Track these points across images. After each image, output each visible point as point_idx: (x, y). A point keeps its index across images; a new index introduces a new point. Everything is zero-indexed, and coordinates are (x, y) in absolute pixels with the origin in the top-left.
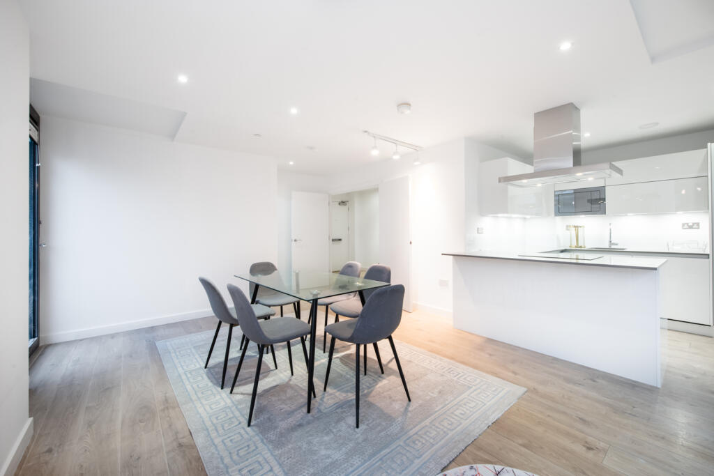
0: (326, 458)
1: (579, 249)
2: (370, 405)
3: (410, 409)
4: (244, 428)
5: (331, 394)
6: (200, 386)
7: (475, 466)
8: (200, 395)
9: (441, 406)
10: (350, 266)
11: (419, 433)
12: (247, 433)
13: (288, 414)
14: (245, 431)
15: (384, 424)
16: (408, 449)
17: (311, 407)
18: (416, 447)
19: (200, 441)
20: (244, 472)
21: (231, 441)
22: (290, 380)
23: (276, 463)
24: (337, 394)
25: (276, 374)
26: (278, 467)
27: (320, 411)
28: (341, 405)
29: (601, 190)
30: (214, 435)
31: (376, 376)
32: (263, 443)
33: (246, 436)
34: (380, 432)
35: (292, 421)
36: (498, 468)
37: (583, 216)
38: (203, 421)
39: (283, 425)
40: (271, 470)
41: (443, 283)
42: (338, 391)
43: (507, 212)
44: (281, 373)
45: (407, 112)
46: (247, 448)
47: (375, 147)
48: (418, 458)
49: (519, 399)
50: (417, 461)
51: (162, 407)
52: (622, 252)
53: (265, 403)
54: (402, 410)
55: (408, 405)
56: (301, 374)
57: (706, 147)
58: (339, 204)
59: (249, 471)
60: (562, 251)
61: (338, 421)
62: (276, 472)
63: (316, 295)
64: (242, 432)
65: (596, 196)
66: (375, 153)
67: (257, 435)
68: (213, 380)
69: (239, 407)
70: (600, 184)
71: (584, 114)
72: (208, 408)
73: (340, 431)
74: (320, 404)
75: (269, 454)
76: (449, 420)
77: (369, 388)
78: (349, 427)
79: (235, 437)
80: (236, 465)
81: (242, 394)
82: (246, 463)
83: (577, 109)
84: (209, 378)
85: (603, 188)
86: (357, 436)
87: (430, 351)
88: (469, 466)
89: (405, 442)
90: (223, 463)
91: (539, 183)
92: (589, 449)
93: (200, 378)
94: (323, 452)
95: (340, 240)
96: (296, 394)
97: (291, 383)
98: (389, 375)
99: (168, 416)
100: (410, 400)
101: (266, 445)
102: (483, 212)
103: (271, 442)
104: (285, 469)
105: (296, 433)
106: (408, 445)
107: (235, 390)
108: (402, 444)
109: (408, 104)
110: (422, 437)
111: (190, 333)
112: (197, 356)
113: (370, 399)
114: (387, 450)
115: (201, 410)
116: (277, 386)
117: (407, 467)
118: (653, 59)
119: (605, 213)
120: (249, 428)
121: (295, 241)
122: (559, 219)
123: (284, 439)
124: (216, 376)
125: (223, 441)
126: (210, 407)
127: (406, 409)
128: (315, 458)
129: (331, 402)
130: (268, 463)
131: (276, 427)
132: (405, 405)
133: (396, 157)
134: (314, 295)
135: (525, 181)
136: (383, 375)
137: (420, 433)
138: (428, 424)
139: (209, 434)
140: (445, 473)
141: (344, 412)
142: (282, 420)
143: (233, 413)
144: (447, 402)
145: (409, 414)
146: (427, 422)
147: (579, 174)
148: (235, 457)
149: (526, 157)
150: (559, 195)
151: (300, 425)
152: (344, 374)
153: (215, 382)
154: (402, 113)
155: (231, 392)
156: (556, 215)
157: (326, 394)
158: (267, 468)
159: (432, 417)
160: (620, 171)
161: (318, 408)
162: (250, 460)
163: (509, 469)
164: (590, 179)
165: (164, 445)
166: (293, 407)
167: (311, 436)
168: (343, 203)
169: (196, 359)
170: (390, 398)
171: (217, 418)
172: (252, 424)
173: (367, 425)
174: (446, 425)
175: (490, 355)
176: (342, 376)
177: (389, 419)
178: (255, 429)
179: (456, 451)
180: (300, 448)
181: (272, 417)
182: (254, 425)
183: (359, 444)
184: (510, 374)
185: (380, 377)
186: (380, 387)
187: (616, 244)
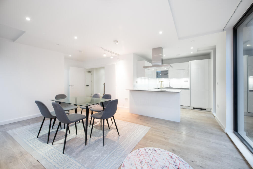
0: (95, 157)
1: (162, 88)
2: (107, 139)
3: (120, 138)
4: (61, 155)
5: (93, 138)
6: (37, 144)
7: (139, 149)
8: (38, 147)
10: (96, 95)
12: (63, 156)
13: (78, 147)
14: (62, 156)
15: (112, 143)
16: (120, 149)
17: (87, 143)
18: (123, 148)
19: (43, 163)
20: (65, 168)
21: (57, 160)
22: (76, 136)
23: (77, 162)
24: (95, 138)
25: (70, 135)
26: (78, 163)
27: (90, 144)
28: (97, 141)
29: (167, 71)
30: (49, 159)
32: (71, 158)
33: (63, 157)
34: (111, 146)
35: (80, 149)
36: (145, 148)
37: (163, 78)
38: (42, 156)
39: (77, 151)
40: (76, 165)
41: (126, 99)
42: (95, 137)
43: (144, 77)
44: (72, 134)
45: (117, 44)
46: (64, 161)
47: (105, 54)
48: (124, 150)
49: (149, 130)
50: (123, 151)
51: (20, 155)
52: (172, 88)
53: (68, 145)
54: (117, 139)
55: (119, 137)
56: (80, 134)
57: (189, 62)
58: (88, 72)
59: (67, 167)
60: (158, 88)
61: (97, 146)
62: (78, 165)
63: (88, 104)
64: (61, 156)
65: (166, 73)
66: (105, 55)
67: (68, 156)
68: (43, 141)
69: (57, 148)
70: (167, 70)
71: (164, 50)
72: (43, 151)
73: (98, 148)
74: (89, 142)
75: (74, 160)
77: (106, 134)
78: (101, 146)
79: (59, 158)
80: (62, 167)
81: (57, 144)
82: (66, 165)
83: (162, 49)
84: (40, 141)
85: (168, 71)
86: (104, 149)
87: (124, 121)
89: (119, 147)
90: (56, 167)
91: (153, 69)
92: (166, 139)
93: (36, 142)
94: (94, 156)
95: (88, 86)
96: (80, 140)
97: (77, 137)
98: (111, 130)
99: (25, 158)
100: (119, 135)
101: (72, 158)
102: (138, 77)
103: (74, 157)
104: (81, 163)
105: (83, 152)
106: (120, 148)
107: (54, 143)
108: (118, 148)
109: (117, 41)
110: (124, 145)
111: (25, 126)
112: (31, 134)
113: (107, 137)
114: (114, 150)
115: (40, 153)
116: (71, 139)
117: (121, 154)
118: (179, 39)
119: (168, 78)
120: (64, 154)
121: (71, 86)
122: (157, 79)
123: (78, 155)
124: (44, 140)
125: (53, 161)
126: (44, 151)
128: (91, 158)
129: (93, 141)
130: (74, 163)
131: (74, 152)
132: (118, 137)
133: (112, 57)
134: (87, 105)
135: (150, 68)
136: (110, 130)
137: (123, 144)
139: (46, 160)
140: (132, 152)
141: (99, 143)
142: (76, 149)
143: (55, 151)
144: (130, 134)
145: (120, 139)
146: (125, 141)
147: (163, 67)
148: (60, 164)
149: (150, 61)
150: (158, 72)
151: (84, 150)
152: (96, 131)
153: (44, 142)
154: (115, 44)
155: (52, 144)
156: (157, 78)
157: (91, 138)
158: (74, 165)
159: (127, 139)
160: (172, 67)
161: (89, 143)
162: (67, 164)
163: (148, 148)
164: (165, 68)
165: (26, 168)
166: (80, 145)
167: (88, 152)
168: (89, 72)
169: (31, 135)
170: (113, 136)
171: (48, 154)
172: (64, 153)
173: (107, 145)
174: (130, 140)
175: (141, 120)
176: (95, 132)
177: (114, 142)
178: (66, 154)
179: (134, 146)
180: (85, 156)
181: (72, 149)
182: (65, 153)
183: (105, 151)
184: (146, 124)
185: (109, 130)
186: (109, 133)
187: (170, 86)
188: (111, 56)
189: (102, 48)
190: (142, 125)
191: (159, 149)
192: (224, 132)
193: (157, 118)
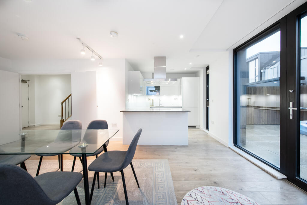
7: (184, 198)
9: (152, 182)
11: (157, 200)
29: (159, 87)
31: (112, 185)
36: (189, 193)
47: (83, 50)
52: (163, 107)
54: (140, 194)
55: (141, 190)
57: (181, 78)
58: (22, 82)
76: (161, 186)
77: (114, 193)
88: (183, 200)
92: (195, 171)
100: (139, 187)
102: (129, 93)
110: (159, 201)
118: (190, 51)
119: (159, 95)
127: (141, 192)
132: (139, 190)
133: (92, 60)
138: (156, 193)
144: (152, 179)
145: (145, 194)
146: (154, 193)
156: (146, 95)
159: (154, 189)
163: (191, 192)
174: (161, 189)
175: (146, 151)
177: (140, 203)
184: (158, 156)
185: (114, 184)
186: (119, 189)
187: (161, 105)
188: (92, 57)
189: (78, 39)
190: (154, 158)
191: (203, 187)
192: (227, 147)
193: (163, 145)
